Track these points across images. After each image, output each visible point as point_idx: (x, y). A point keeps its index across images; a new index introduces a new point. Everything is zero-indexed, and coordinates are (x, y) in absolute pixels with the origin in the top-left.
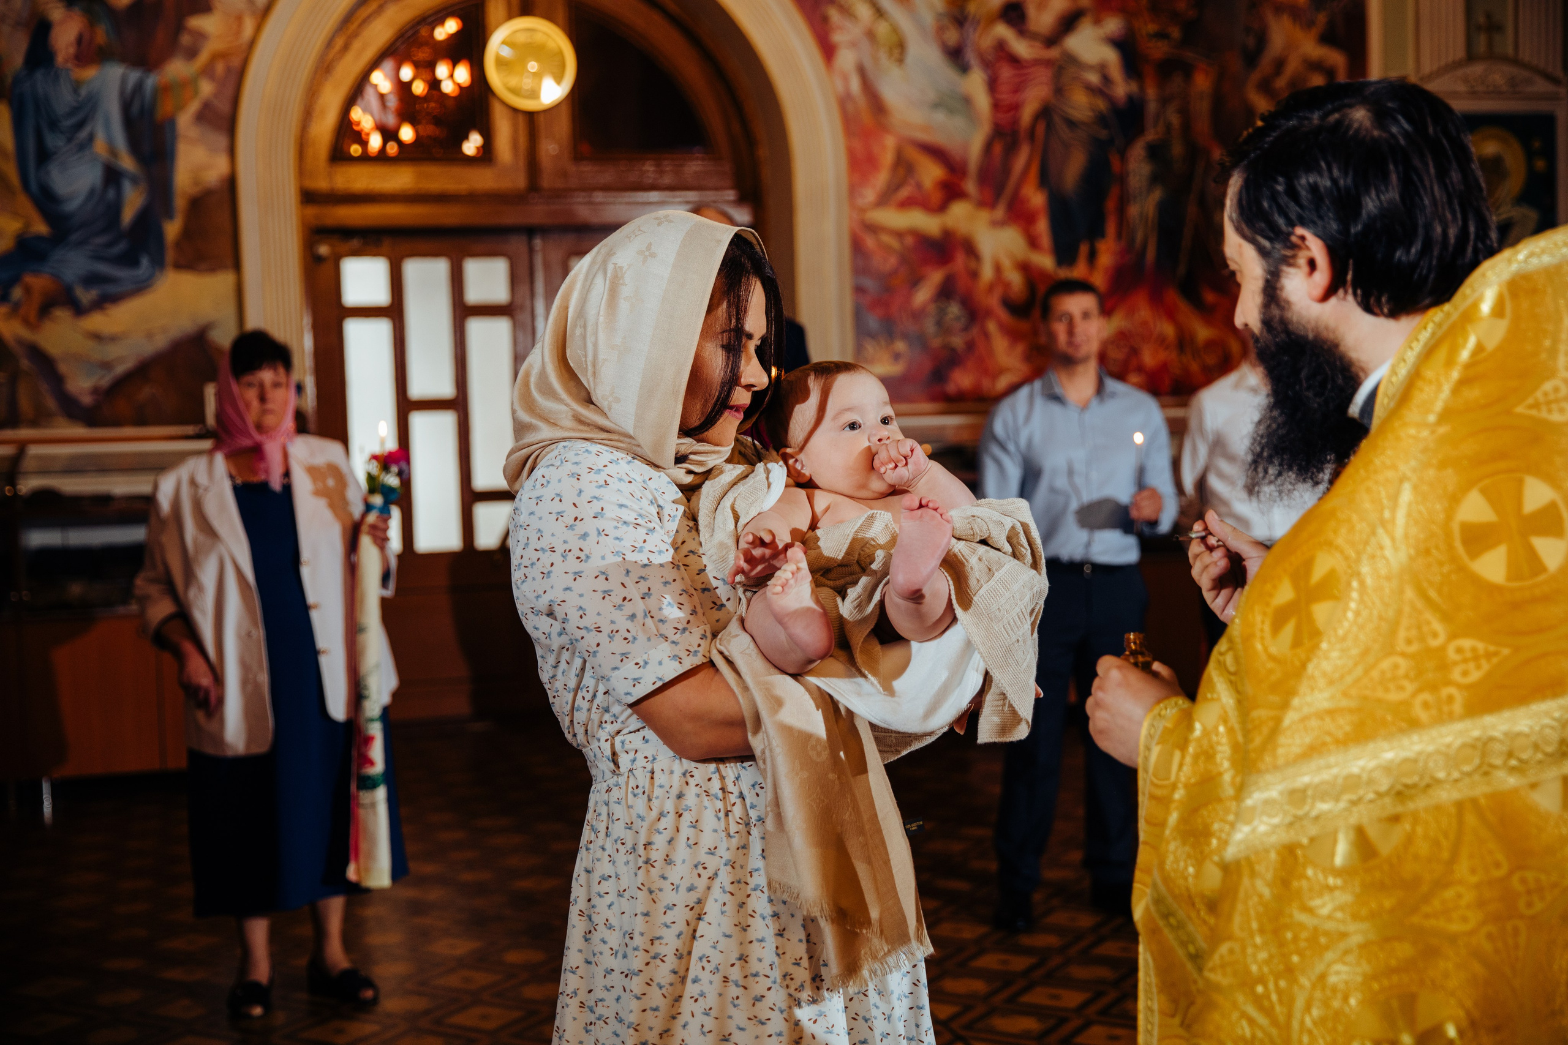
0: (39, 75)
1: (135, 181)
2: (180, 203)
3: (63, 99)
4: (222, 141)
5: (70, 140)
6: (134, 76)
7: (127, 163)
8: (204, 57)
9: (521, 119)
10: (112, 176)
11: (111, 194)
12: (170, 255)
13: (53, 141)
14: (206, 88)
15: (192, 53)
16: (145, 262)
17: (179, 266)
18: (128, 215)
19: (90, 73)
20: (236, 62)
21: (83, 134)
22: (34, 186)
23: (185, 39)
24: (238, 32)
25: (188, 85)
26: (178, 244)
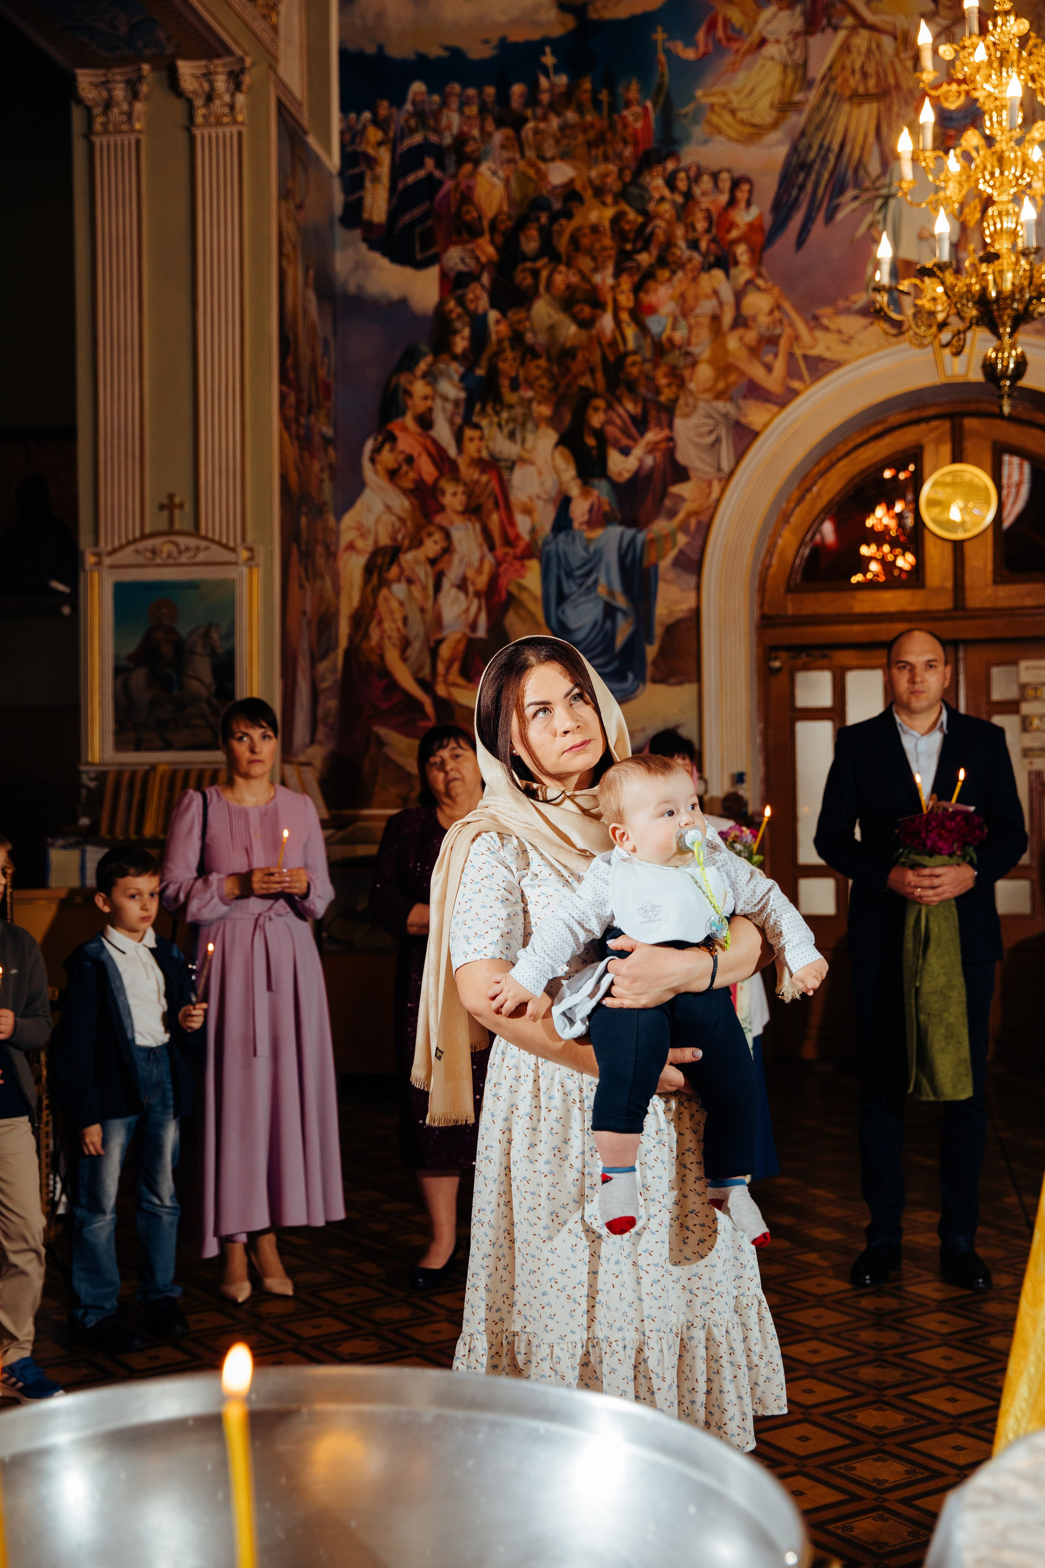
0: (562, 537)
1: (625, 614)
2: (658, 630)
3: (577, 555)
4: (692, 580)
5: (580, 585)
6: (629, 533)
7: (621, 602)
8: (681, 515)
9: (948, 547)
10: (610, 611)
11: (608, 624)
12: (649, 671)
13: (569, 587)
14: (682, 540)
15: (672, 514)
16: (631, 676)
17: (655, 681)
18: (620, 641)
19: (598, 533)
20: (704, 518)
21: (590, 581)
22: (554, 622)
23: (668, 503)
24: (709, 495)
25: (670, 537)
26: (655, 663)
